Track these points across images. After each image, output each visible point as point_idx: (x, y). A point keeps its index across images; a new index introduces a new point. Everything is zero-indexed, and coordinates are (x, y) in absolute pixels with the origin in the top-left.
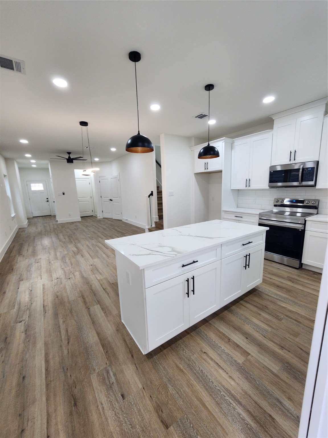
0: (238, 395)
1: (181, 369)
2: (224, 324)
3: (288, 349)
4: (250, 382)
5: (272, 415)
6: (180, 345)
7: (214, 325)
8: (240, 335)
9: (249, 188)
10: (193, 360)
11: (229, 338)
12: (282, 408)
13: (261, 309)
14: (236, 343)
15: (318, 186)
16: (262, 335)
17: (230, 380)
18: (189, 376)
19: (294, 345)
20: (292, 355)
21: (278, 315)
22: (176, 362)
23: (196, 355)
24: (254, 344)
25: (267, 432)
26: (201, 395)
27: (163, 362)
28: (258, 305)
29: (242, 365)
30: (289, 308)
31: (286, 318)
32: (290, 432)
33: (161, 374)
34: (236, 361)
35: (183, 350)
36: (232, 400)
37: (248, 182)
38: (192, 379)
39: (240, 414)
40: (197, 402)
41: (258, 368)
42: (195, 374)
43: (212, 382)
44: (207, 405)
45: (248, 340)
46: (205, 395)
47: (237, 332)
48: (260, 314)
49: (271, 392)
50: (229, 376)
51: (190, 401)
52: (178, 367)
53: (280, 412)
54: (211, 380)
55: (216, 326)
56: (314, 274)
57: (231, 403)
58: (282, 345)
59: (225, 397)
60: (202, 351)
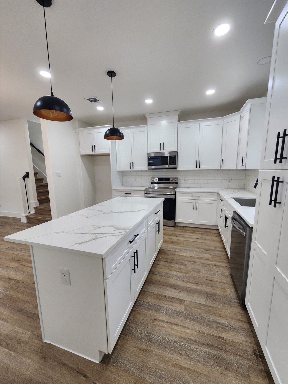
0: (197, 337)
1: (145, 350)
2: (154, 286)
3: (201, 283)
4: (197, 322)
5: (221, 336)
6: (131, 326)
7: (148, 291)
8: (170, 289)
9: (133, 170)
10: (150, 333)
11: (165, 295)
12: (222, 326)
13: (171, 263)
14: (171, 297)
15: (179, 169)
16: (183, 281)
17: (185, 330)
18: (156, 350)
19: (202, 279)
20: (205, 286)
21: (182, 262)
22: (137, 345)
23: (149, 326)
24: (182, 291)
25: (225, 351)
26: (175, 360)
27: (124, 356)
28: (168, 260)
29: (185, 312)
30: (185, 255)
31: (188, 262)
32: (234, 339)
33: (130, 370)
34: (179, 311)
35: (137, 329)
36: (196, 345)
37: (132, 165)
38: (160, 352)
39: (206, 352)
40: (176, 370)
41: (194, 308)
42: (159, 345)
43: (175, 341)
44: (184, 365)
45: (177, 290)
46: (178, 358)
47: (167, 288)
48: (172, 267)
49: (211, 320)
50: (183, 327)
51: (169, 374)
52: (141, 349)
53: (223, 330)
54: (173, 341)
55: (150, 291)
56: (184, 228)
57: (197, 349)
58: (197, 282)
59: (190, 347)
60: (152, 319)
